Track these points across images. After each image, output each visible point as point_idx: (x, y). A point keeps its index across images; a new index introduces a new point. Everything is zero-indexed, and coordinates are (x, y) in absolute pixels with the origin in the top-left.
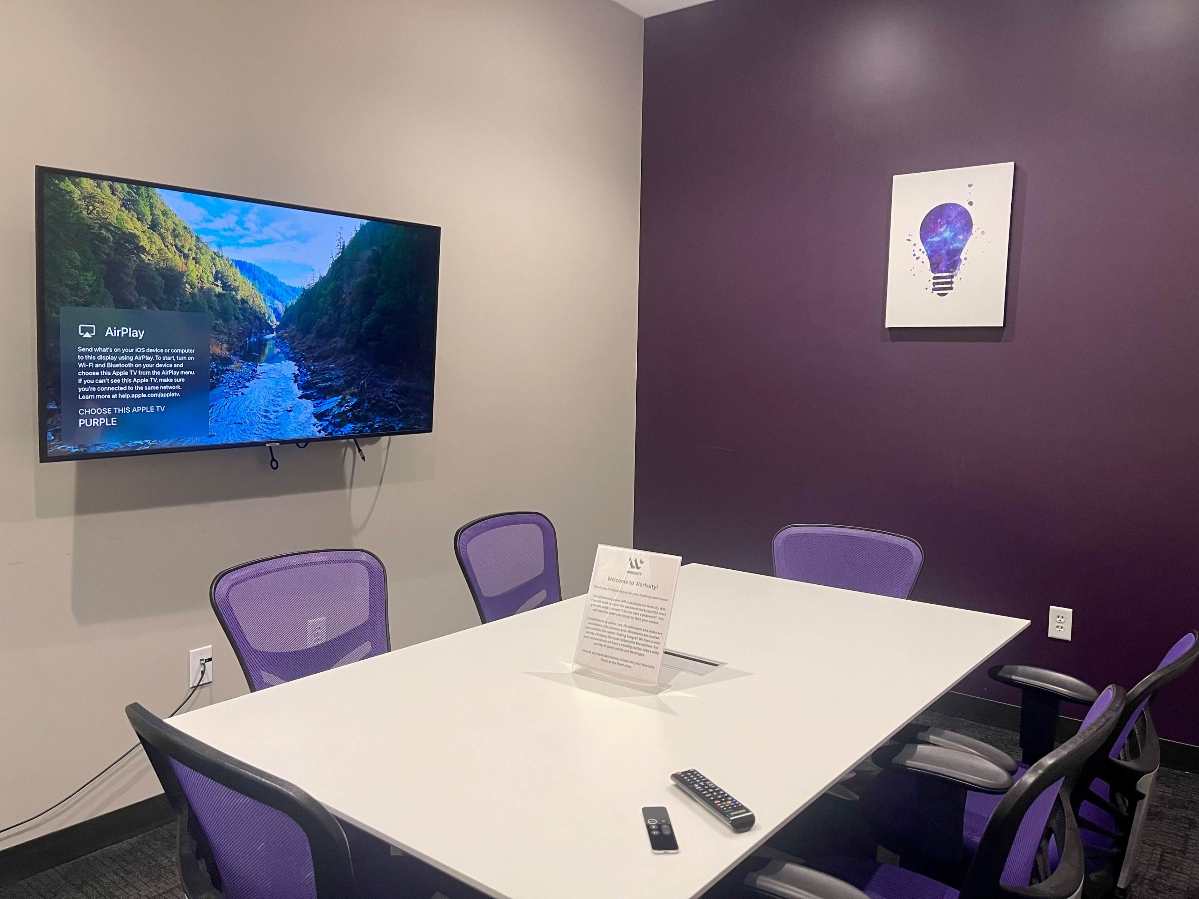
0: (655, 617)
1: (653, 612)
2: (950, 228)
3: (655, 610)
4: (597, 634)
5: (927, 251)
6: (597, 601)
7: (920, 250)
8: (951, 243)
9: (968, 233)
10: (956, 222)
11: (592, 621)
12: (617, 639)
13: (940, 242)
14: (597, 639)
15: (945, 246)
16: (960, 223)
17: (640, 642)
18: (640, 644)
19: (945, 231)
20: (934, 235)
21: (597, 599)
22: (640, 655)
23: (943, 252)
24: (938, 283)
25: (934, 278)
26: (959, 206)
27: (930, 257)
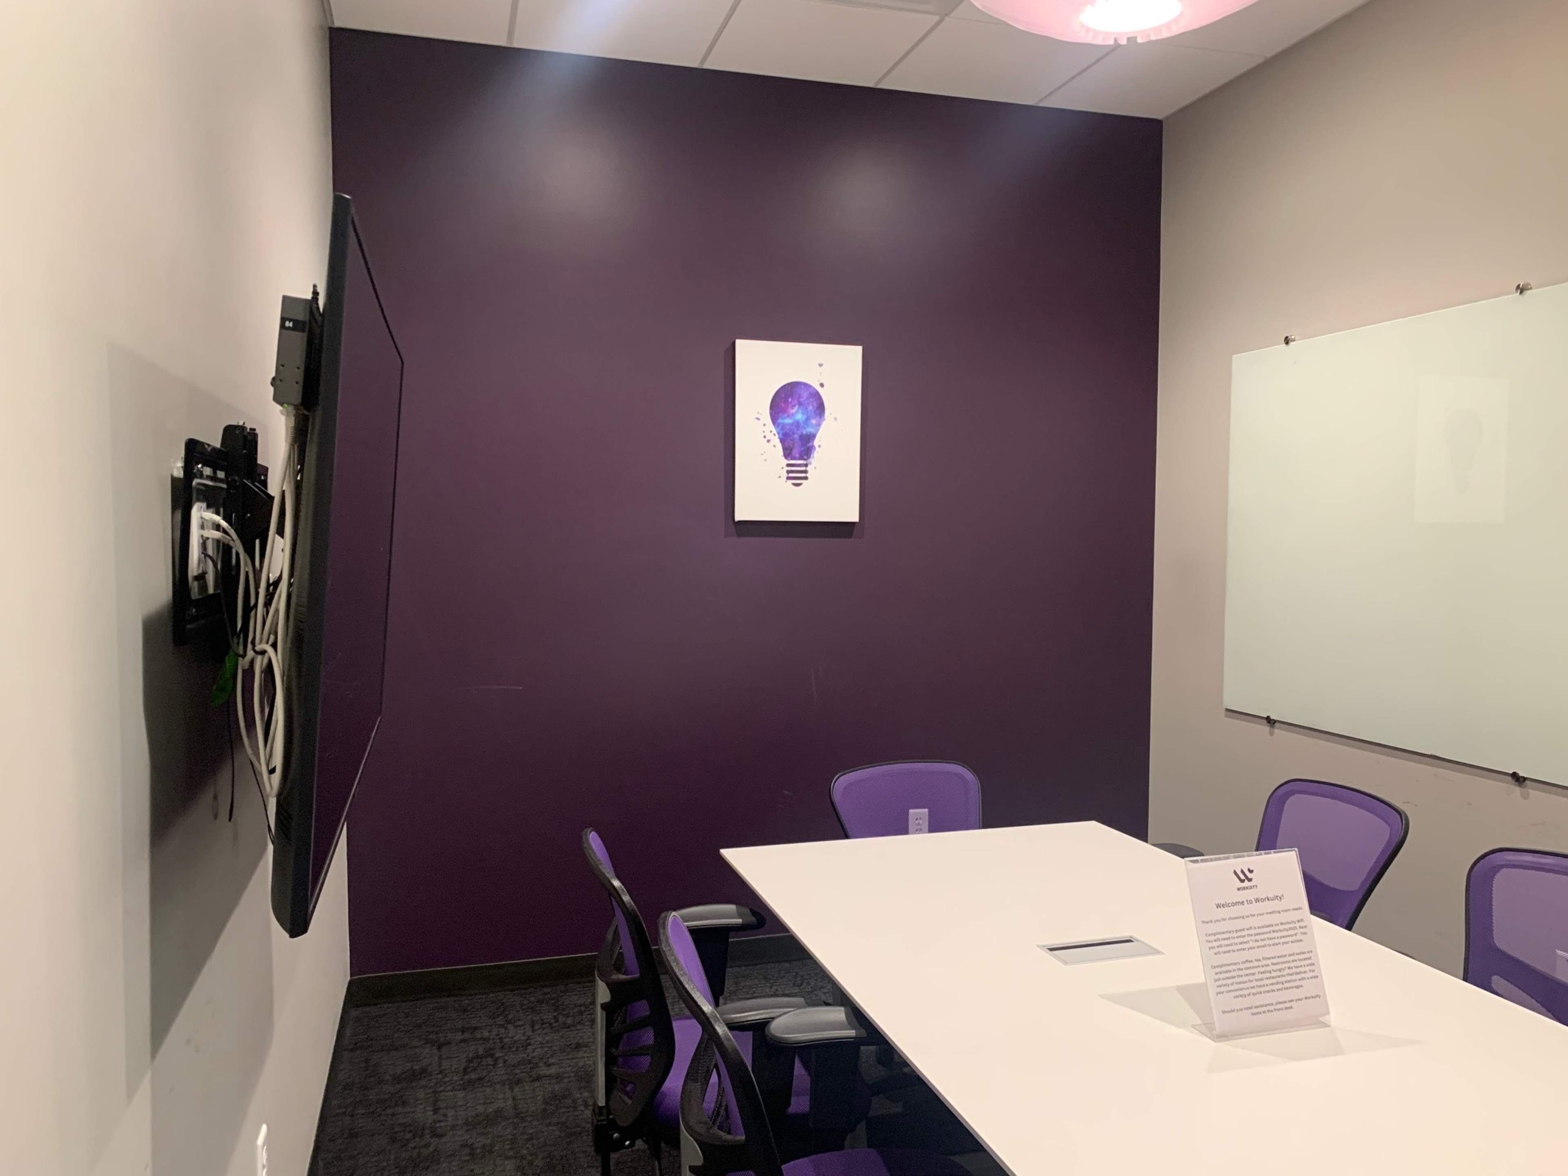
0: (1296, 935)
1: (1291, 929)
2: (802, 409)
3: (1292, 925)
4: (1232, 984)
5: (778, 433)
6: (1215, 941)
7: (771, 432)
8: (804, 428)
9: (820, 418)
10: (808, 404)
11: (1219, 970)
12: (1262, 980)
13: (792, 424)
14: (1236, 990)
15: (797, 430)
16: (812, 405)
17: (1290, 971)
18: (1292, 974)
19: (797, 412)
20: (786, 415)
21: (1212, 938)
22: (1297, 987)
23: (796, 436)
24: (792, 472)
25: (788, 465)
26: (810, 386)
27: (782, 441)
